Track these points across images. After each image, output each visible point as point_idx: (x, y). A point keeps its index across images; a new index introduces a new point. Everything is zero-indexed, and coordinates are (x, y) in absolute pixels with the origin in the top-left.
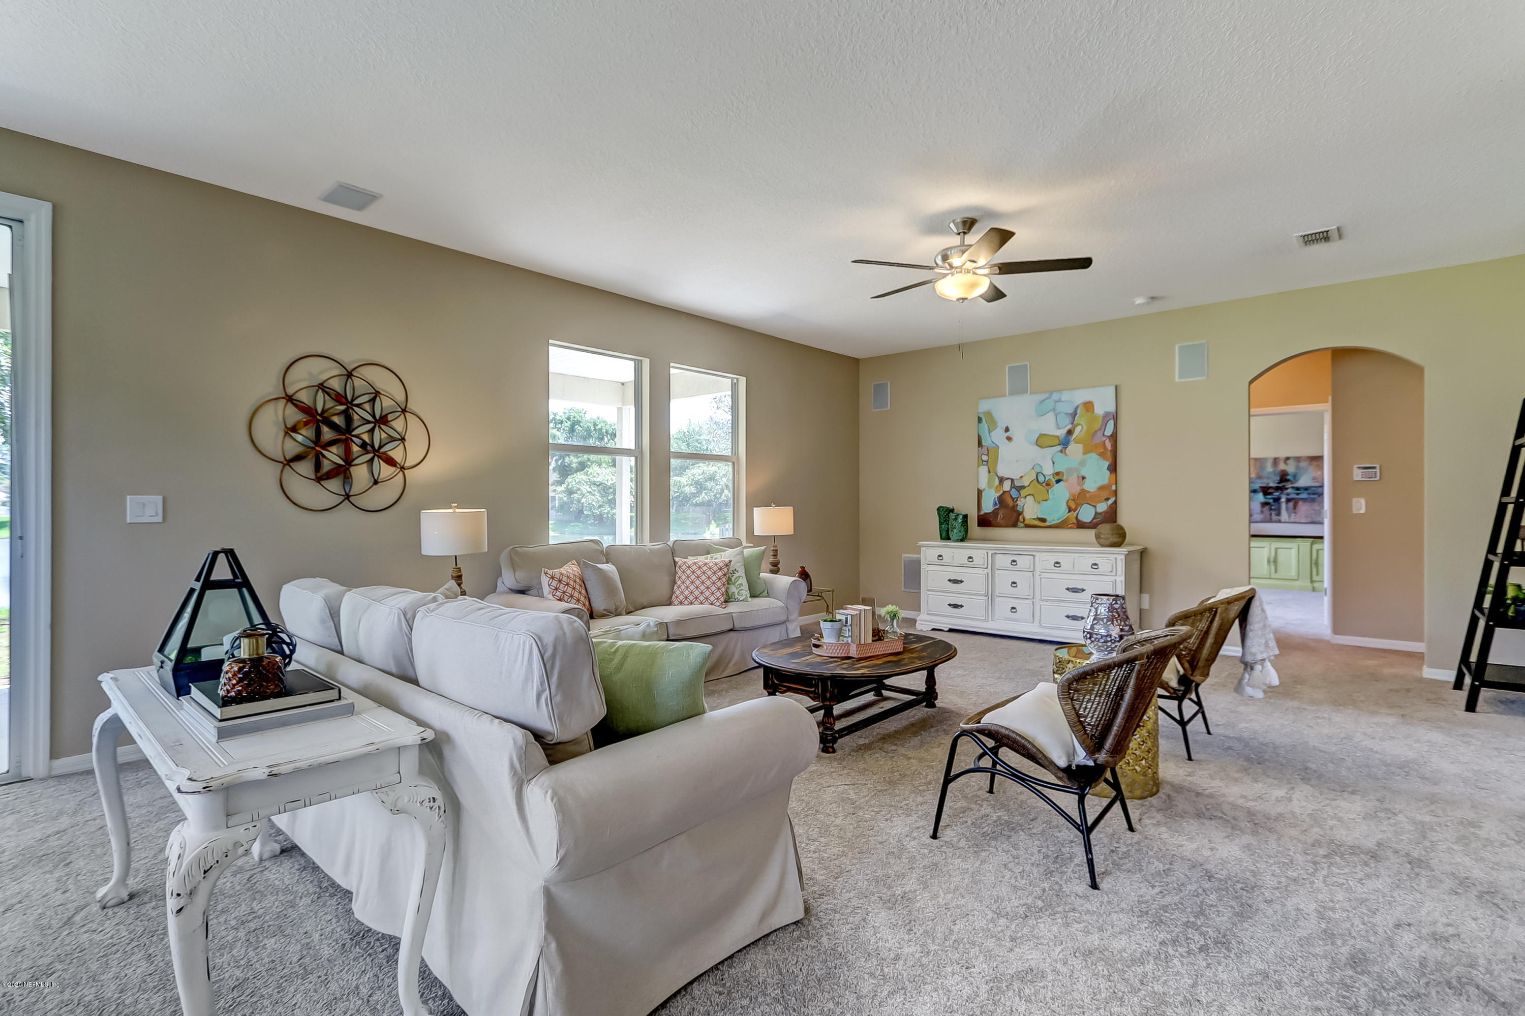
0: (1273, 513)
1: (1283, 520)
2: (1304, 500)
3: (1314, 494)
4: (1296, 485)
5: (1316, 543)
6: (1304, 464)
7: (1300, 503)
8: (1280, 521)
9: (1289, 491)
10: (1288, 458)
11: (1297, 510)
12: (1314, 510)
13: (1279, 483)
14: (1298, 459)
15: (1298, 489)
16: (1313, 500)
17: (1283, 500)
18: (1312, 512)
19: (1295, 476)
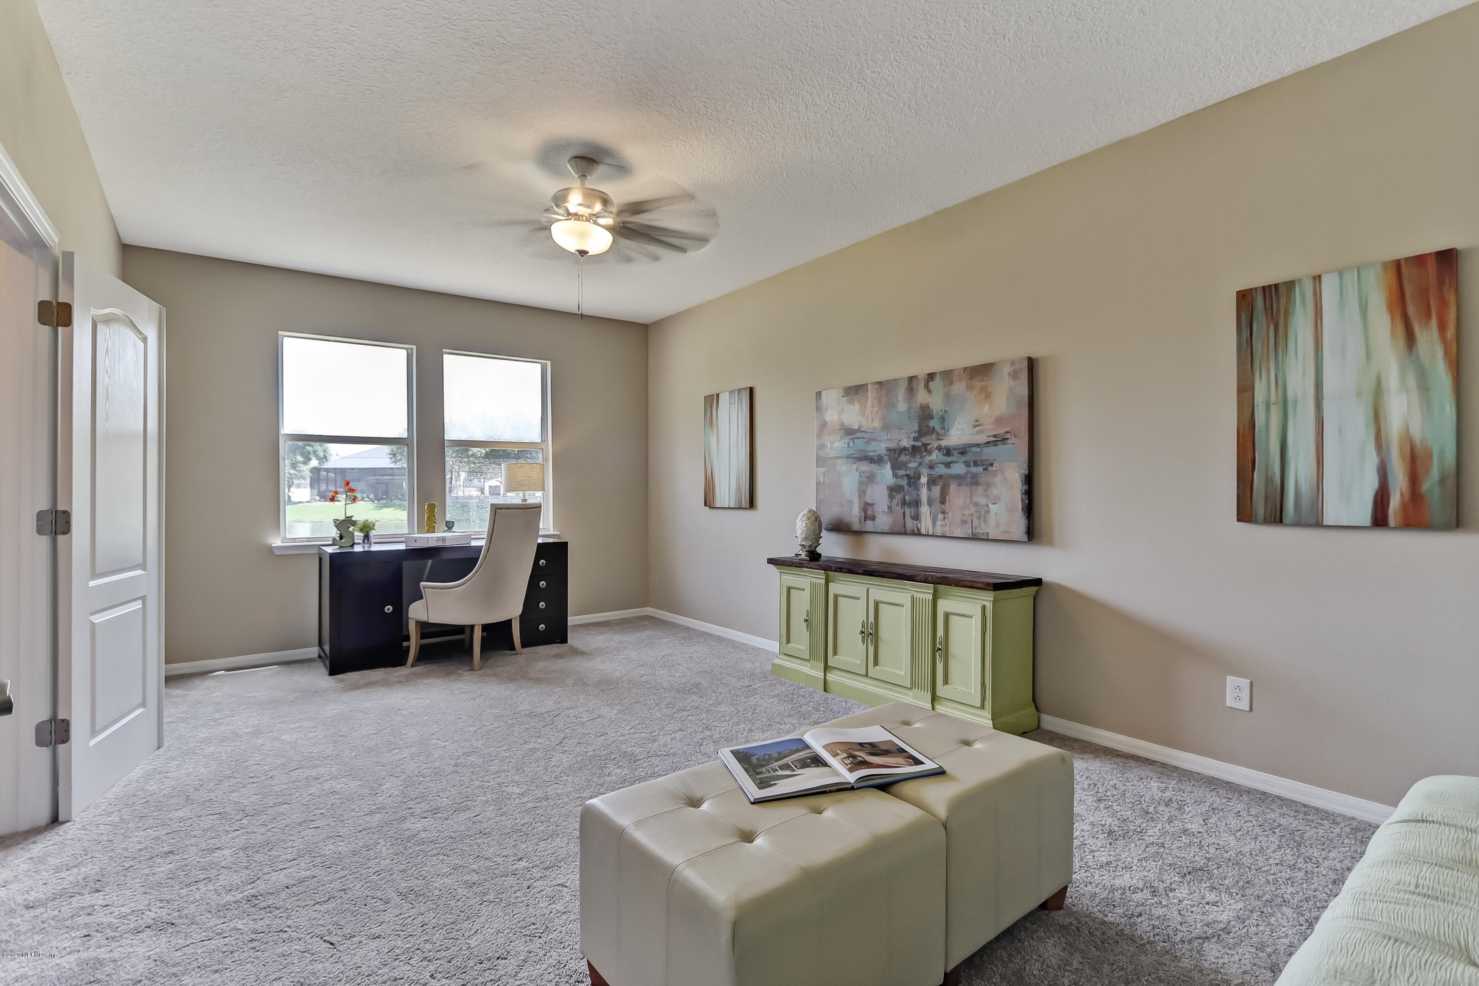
0: (908, 511)
1: (923, 531)
2: (959, 478)
3: (976, 464)
4: (944, 443)
5: (946, 596)
6: (959, 387)
7: (953, 487)
8: (917, 533)
9: (935, 456)
10: (931, 376)
11: (947, 507)
12: (976, 504)
13: (915, 439)
14: (948, 375)
15: (948, 452)
16: (975, 481)
17: (924, 480)
18: (973, 509)
19: (943, 419)
